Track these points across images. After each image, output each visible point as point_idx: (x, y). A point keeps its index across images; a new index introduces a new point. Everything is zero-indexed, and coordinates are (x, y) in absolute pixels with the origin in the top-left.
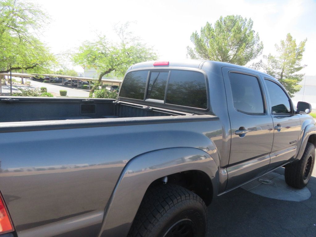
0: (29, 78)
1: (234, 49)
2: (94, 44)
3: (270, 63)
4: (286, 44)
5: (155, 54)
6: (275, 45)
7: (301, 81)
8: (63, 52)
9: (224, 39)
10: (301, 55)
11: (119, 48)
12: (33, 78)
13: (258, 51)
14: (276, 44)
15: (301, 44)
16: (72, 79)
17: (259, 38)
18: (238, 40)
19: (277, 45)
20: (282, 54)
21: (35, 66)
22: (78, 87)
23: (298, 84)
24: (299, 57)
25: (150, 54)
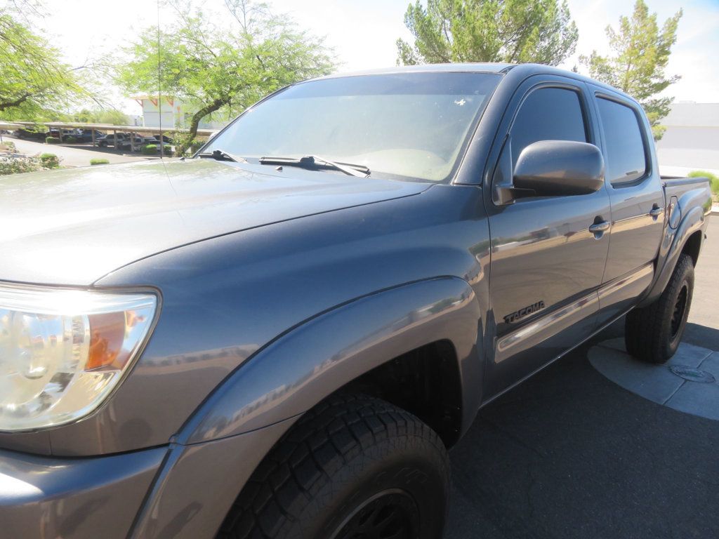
0: (9, 133)
1: (510, 44)
2: (171, 36)
3: (596, 74)
4: (631, 26)
5: (327, 58)
6: (607, 29)
7: (666, 114)
8: (95, 62)
9: (487, 17)
10: (668, 53)
11: (235, 47)
12: (18, 134)
13: (566, 46)
14: (608, 27)
15: (667, 25)
16: (117, 132)
17: (568, 14)
18: (521, 20)
19: (612, 30)
20: (624, 52)
21: (23, 99)
22: (132, 150)
23: (659, 123)
24: (662, 58)
25: (316, 59)
